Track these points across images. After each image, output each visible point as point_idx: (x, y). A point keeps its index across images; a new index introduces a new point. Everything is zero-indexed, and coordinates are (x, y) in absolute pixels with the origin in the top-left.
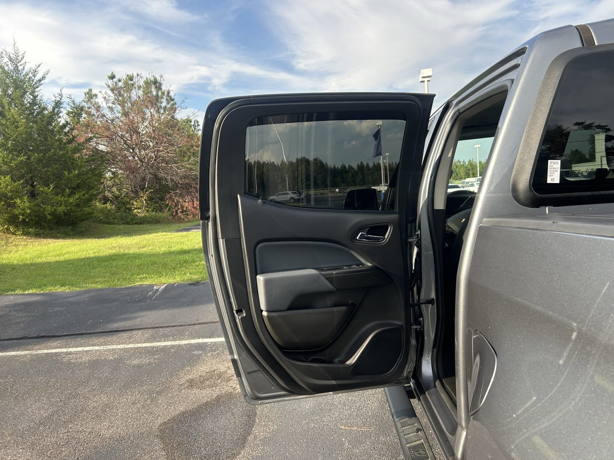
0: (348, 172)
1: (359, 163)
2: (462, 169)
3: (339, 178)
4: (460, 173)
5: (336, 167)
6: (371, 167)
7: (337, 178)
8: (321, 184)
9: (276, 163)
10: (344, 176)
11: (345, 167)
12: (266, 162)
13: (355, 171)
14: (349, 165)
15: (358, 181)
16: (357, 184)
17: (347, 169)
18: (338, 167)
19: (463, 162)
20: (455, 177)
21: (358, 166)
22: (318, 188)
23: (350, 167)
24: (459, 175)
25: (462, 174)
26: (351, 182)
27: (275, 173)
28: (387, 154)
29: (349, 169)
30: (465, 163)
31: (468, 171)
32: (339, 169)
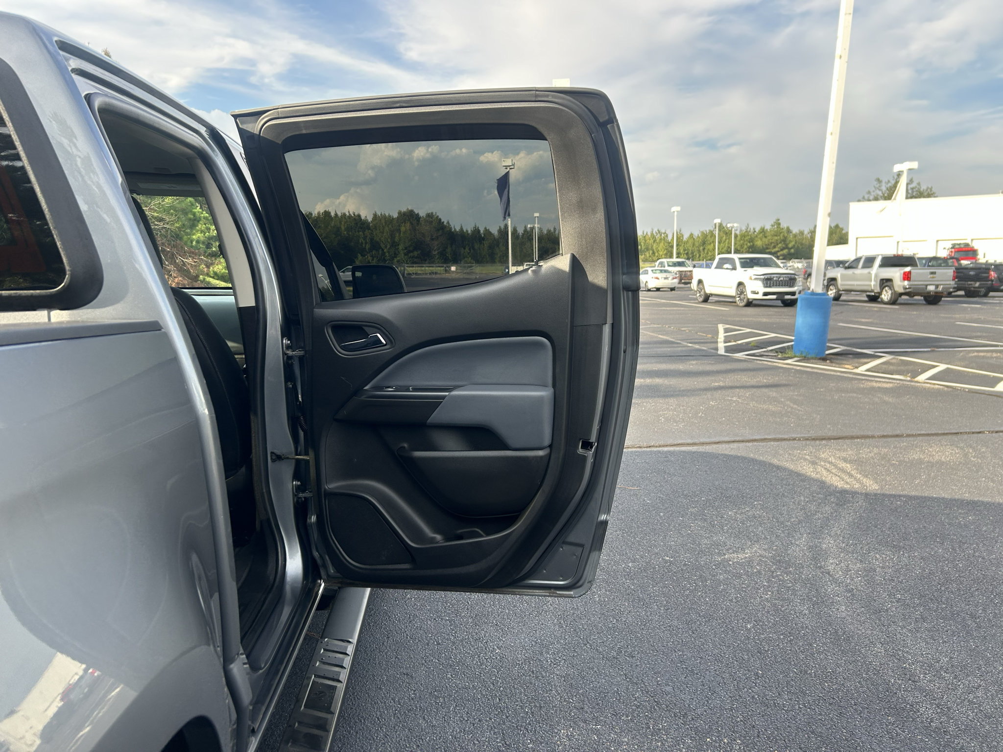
0: (483, 239)
1: (502, 227)
2: (662, 244)
3: (467, 250)
4: (658, 251)
5: (465, 231)
6: (520, 234)
7: (465, 249)
8: (437, 257)
9: (363, 218)
10: (476, 246)
11: (479, 231)
12: (347, 214)
13: (494, 239)
14: (485, 228)
15: (499, 255)
16: (496, 261)
17: (483, 236)
18: (467, 231)
19: (664, 234)
20: (650, 257)
21: (500, 231)
22: (433, 263)
23: (487, 232)
24: (656, 254)
25: (661, 253)
26: (487, 256)
27: (361, 233)
28: (537, 215)
29: (484, 235)
30: (667, 236)
31: (670, 249)
32: (468, 234)
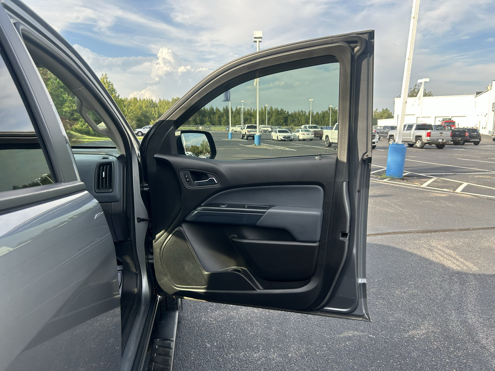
0: (215, 113)
1: (225, 107)
2: (303, 117)
3: (207, 118)
4: (301, 121)
5: (206, 109)
6: (234, 111)
7: (206, 118)
8: (192, 121)
9: (154, 101)
10: (212, 116)
11: (213, 109)
12: (146, 99)
13: (221, 113)
14: (217, 108)
15: (223, 121)
16: (222, 124)
17: (215, 111)
18: (207, 109)
19: (304, 112)
20: (297, 123)
21: (224, 109)
22: (190, 125)
23: (217, 110)
24: (301, 122)
25: (303, 122)
26: (218, 122)
27: (153, 109)
28: (243, 101)
29: (216, 111)
30: (306, 114)
31: (307, 120)
32: (208, 110)
